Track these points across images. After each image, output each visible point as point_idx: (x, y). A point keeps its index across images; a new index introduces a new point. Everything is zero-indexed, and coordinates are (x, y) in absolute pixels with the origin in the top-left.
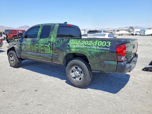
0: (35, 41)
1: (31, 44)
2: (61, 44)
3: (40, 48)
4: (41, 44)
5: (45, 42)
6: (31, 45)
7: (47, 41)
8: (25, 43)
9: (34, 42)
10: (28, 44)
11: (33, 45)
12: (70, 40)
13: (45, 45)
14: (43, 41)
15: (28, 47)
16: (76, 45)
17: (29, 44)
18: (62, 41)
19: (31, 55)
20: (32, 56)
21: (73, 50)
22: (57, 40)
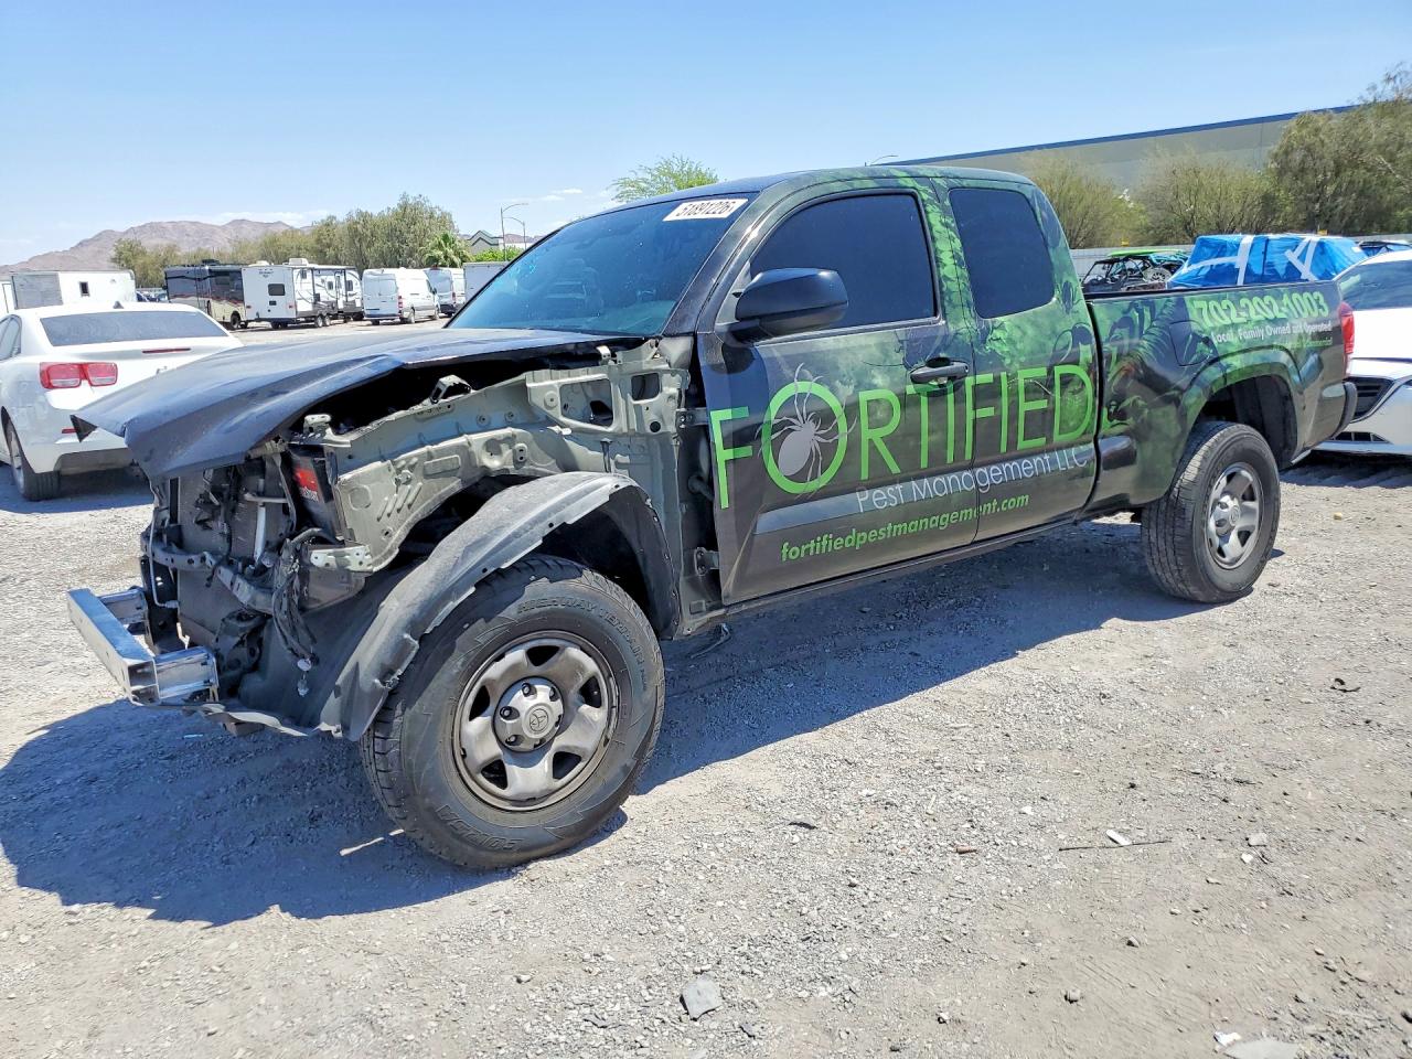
0: (946, 348)
1: (911, 389)
2: (1152, 338)
3: (1014, 406)
4: (1024, 366)
5: (1051, 344)
6: (907, 402)
7: (1059, 329)
8: (821, 391)
9: (946, 362)
10: (864, 396)
11: (937, 396)
12: (1188, 304)
13: (1059, 370)
14: (1030, 331)
15: (866, 434)
16: (1234, 326)
17: (883, 388)
18: (1147, 314)
19: (907, 512)
20: (914, 526)
21: (1237, 362)
22: (1119, 316)
